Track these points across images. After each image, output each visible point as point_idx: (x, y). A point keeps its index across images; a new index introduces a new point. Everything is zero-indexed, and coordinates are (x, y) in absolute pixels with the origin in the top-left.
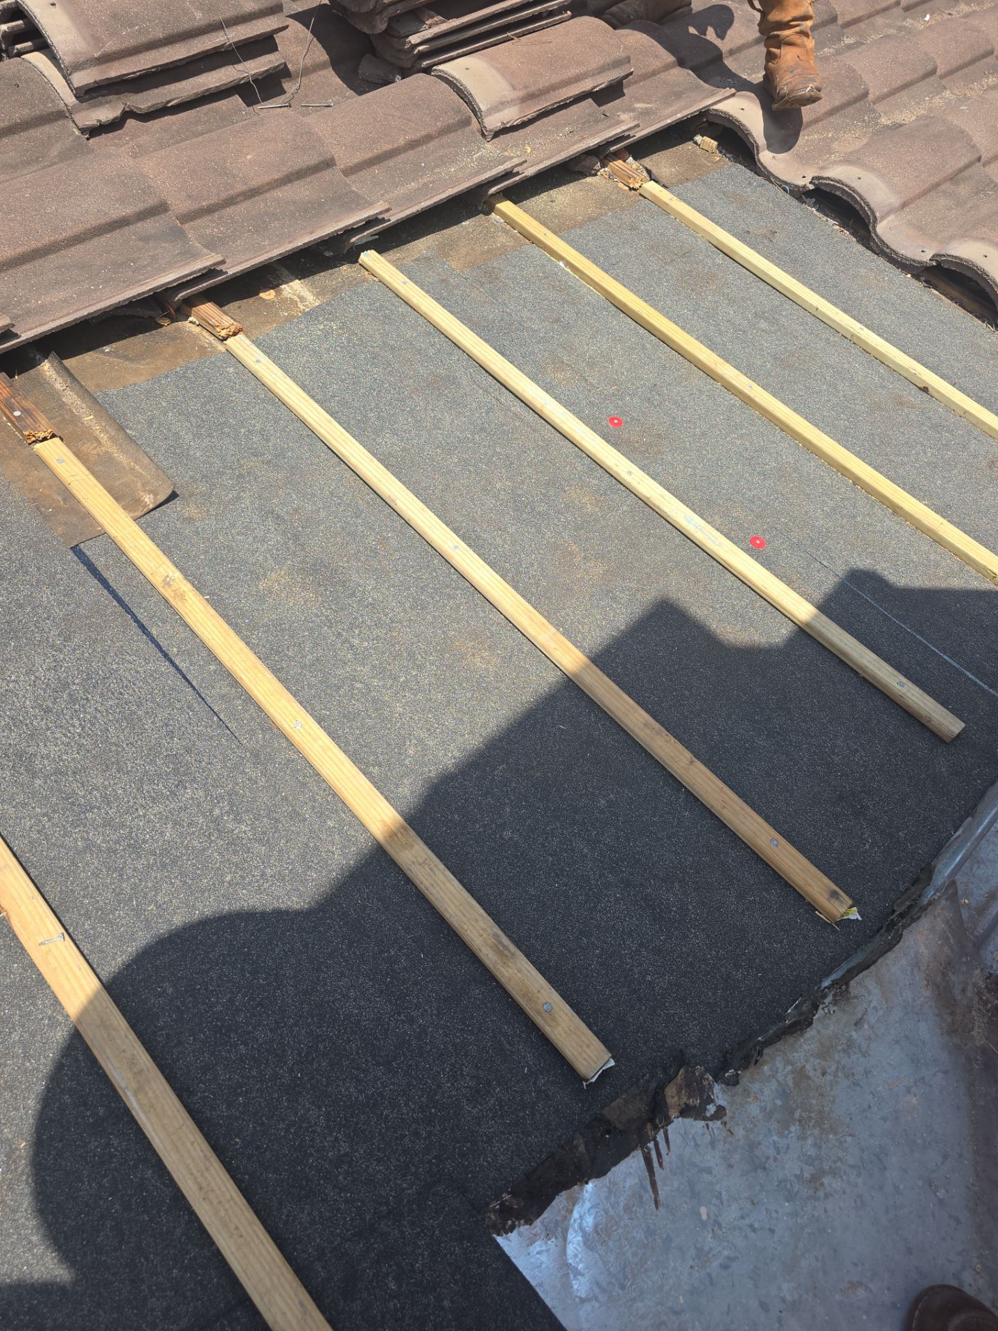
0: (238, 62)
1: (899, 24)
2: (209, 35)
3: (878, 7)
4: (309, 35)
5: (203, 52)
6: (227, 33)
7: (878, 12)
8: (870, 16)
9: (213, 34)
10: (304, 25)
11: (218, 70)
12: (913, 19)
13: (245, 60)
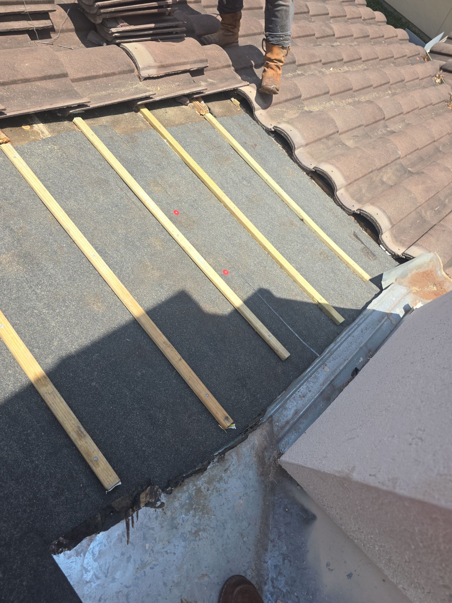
0: (30, 20)
1: (320, 70)
2: (17, 6)
3: (313, 61)
4: (66, 15)
5: (13, 12)
6: (26, 6)
7: (312, 63)
8: (309, 64)
9: (19, 5)
10: (65, 11)
11: (19, 22)
12: (326, 69)
13: (33, 20)
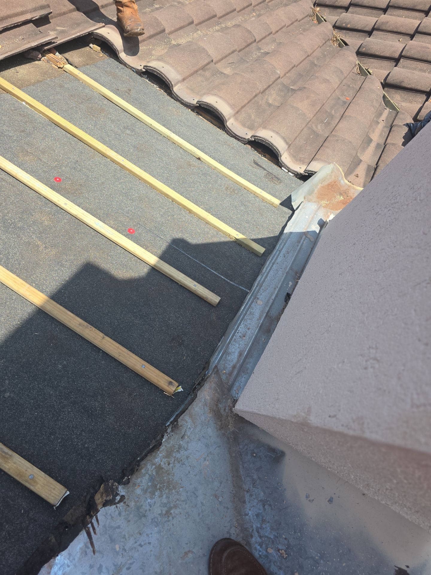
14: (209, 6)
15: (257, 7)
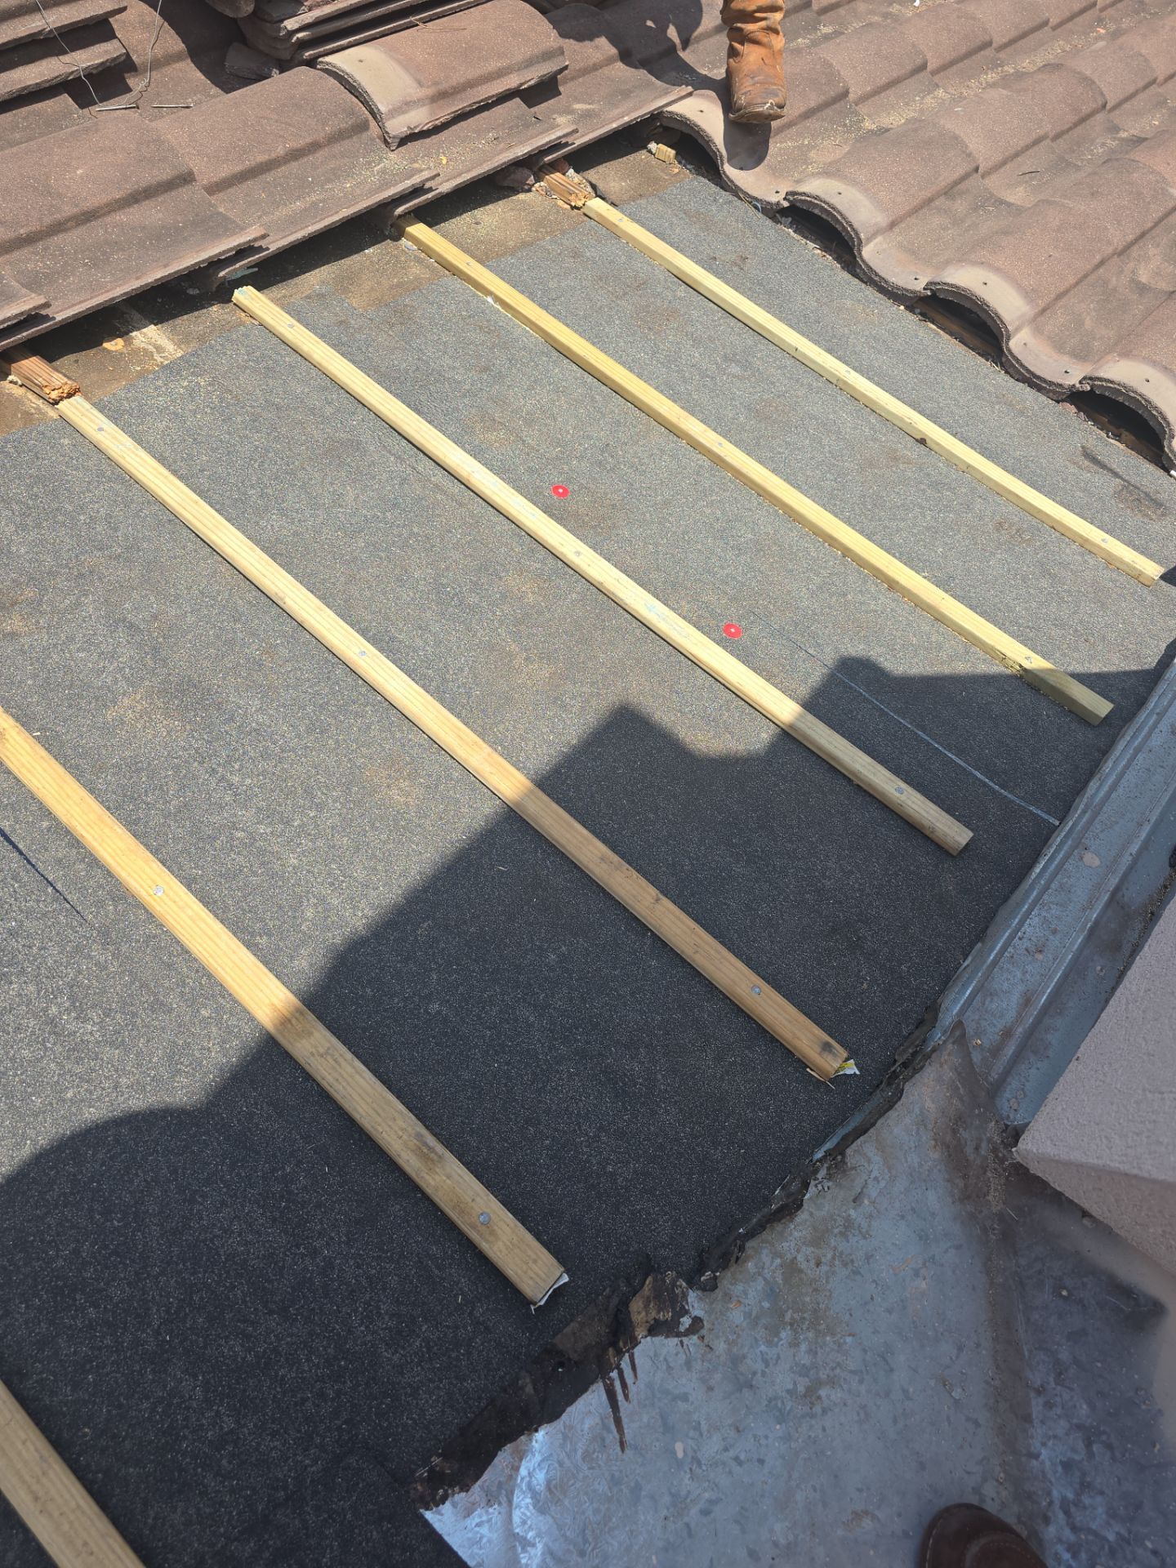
0: (65, 53)
1: (884, 10)
2: (21, 19)
4: (157, 18)
5: (15, 40)
6: (45, 15)
9: (27, 17)
10: (151, 6)
11: (37, 63)
12: (900, 5)
13: (73, 50)
14: (974, 19)
15: (1111, 11)
